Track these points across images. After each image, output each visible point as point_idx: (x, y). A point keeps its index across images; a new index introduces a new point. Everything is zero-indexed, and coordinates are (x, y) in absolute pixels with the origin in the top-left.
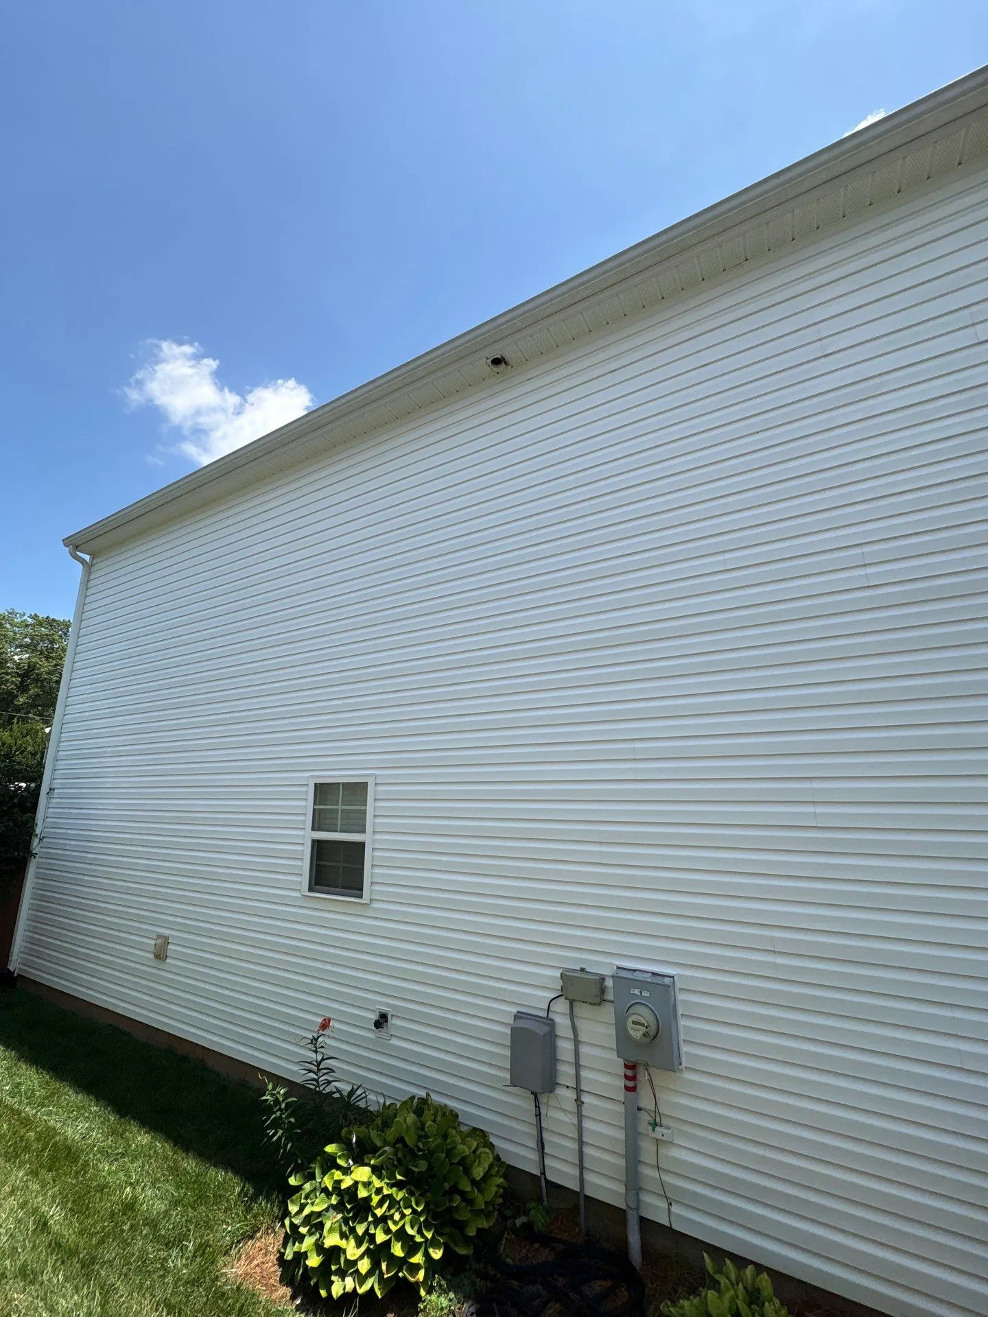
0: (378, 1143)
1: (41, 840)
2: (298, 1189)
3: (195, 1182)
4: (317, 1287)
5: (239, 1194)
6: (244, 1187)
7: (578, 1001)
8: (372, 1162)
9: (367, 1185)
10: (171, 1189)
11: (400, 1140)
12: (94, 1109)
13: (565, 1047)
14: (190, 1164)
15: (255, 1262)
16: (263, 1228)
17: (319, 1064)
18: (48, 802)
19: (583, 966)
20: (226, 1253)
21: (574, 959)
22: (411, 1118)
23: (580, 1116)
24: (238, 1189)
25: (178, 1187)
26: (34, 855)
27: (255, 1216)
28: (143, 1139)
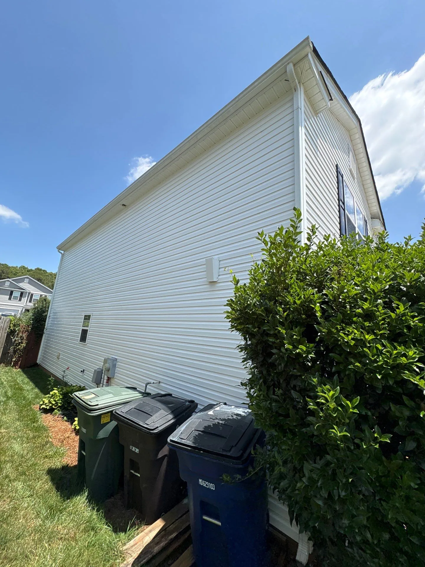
1: (46, 329)
21: (106, 355)
26: (44, 333)
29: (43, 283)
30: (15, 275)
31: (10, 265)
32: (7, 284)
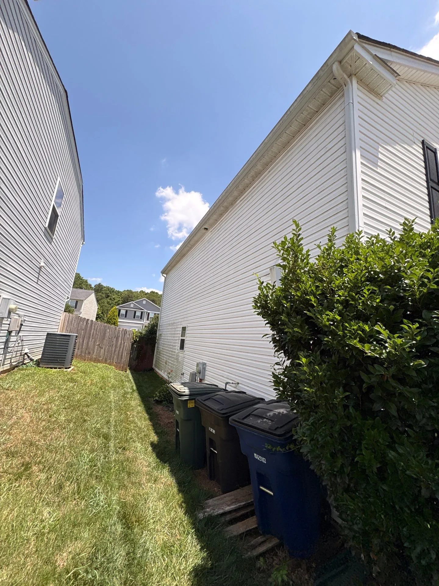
29: (156, 304)
30: (137, 298)
31: (134, 291)
32: (132, 306)
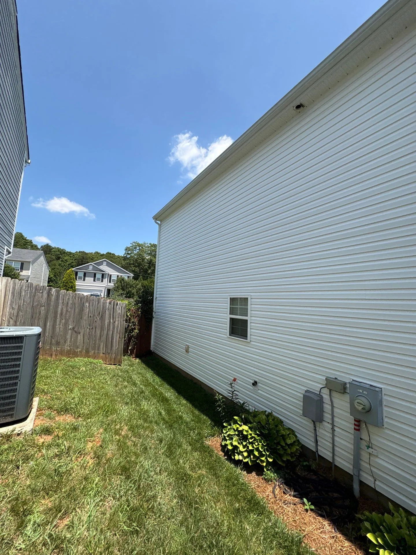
0: (252, 421)
1: (155, 313)
2: (227, 427)
3: (198, 417)
4: (231, 455)
5: (210, 424)
6: (211, 423)
7: (333, 390)
8: (249, 425)
9: (247, 431)
10: (192, 417)
11: (259, 422)
12: (172, 391)
13: (327, 407)
14: (197, 412)
15: (214, 443)
16: (217, 435)
17: (233, 392)
18: (156, 302)
19: (336, 377)
20: (206, 438)
21: (332, 374)
22: (264, 417)
23: (333, 435)
24: (209, 422)
25: (193, 417)
26: (153, 317)
27: (214, 431)
28: (184, 402)
30: (94, 259)
32: (91, 267)
